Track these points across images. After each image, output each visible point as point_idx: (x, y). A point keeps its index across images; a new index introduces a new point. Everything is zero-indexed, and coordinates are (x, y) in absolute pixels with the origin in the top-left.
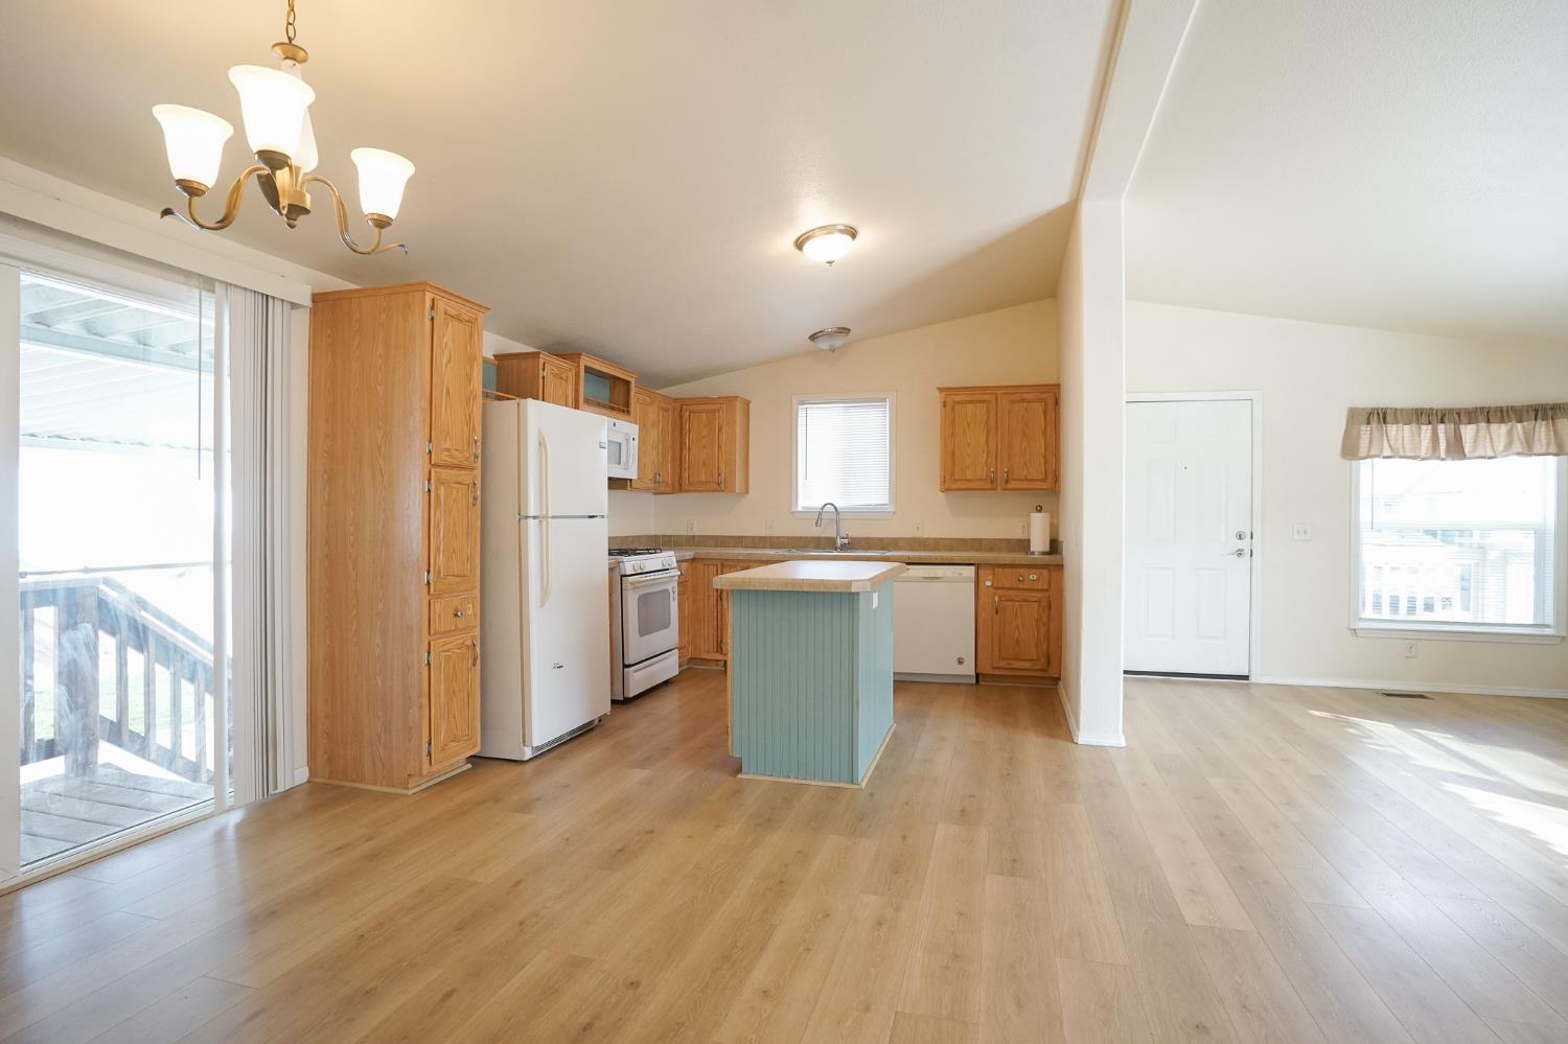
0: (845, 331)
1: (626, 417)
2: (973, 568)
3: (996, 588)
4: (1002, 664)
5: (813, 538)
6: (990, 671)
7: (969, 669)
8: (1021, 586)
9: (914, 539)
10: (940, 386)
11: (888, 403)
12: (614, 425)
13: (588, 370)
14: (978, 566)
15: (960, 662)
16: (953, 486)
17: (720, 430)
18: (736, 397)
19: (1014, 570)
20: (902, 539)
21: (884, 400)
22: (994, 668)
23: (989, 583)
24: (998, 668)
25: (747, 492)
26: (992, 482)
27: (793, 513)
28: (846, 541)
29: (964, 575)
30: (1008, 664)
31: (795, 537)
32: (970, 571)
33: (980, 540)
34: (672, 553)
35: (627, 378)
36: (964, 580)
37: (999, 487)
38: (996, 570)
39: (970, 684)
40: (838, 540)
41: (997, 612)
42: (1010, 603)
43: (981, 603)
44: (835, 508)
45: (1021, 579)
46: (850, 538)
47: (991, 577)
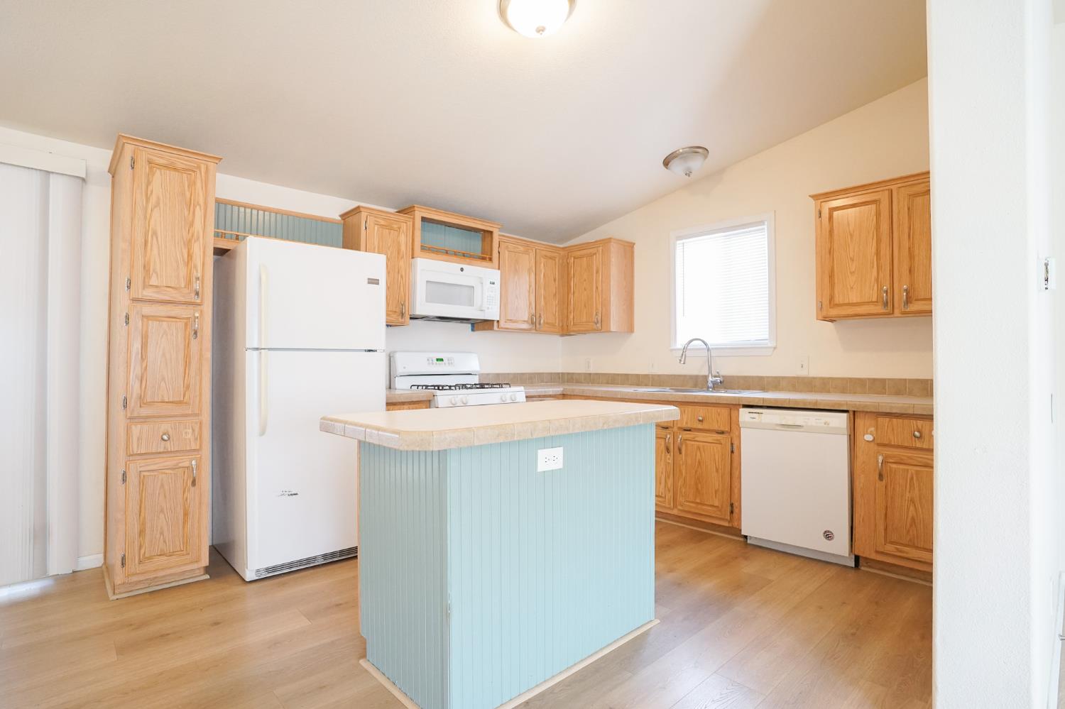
0: (699, 151)
1: (489, 264)
2: (845, 415)
3: (879, 445)
4: (890, 548)
5: (691, 377)
6: (874, 556)
7: (840, 547)
8: (919, 445)
9: (797, 378)
10: (812, 193)
11: (765, 227)
12: (462, 270)
13: (424, 219)
14: (854, 414)
15: (828, 535)
16: (834, 312)
17: (597, 272)
18: (610, 238)
19: (906, 421)
20: (783, 378)
21: (762, 223)
22: (877, 552)
23: (869, 437)
24: (882, 553)
25: (631, 329)
26: (886, 304)
27: (672, 350)
28: (718, 379)
29: (831, 425)
30: (898, 550)
31: (675, 375)
32: (841, 420)
33: (883, 381)
34: (522, 388)
35: (490, 229)
36: (835, 431)
37: (896, 311)
38: (881, 420)
39: (845, 566)
40: (710, 379)
41: (881, 477)
42: (901, 467)
43: (858, 463)
44: (706, 344)
45: (917, 434)
46: (723, 376)
47: (873, 429)
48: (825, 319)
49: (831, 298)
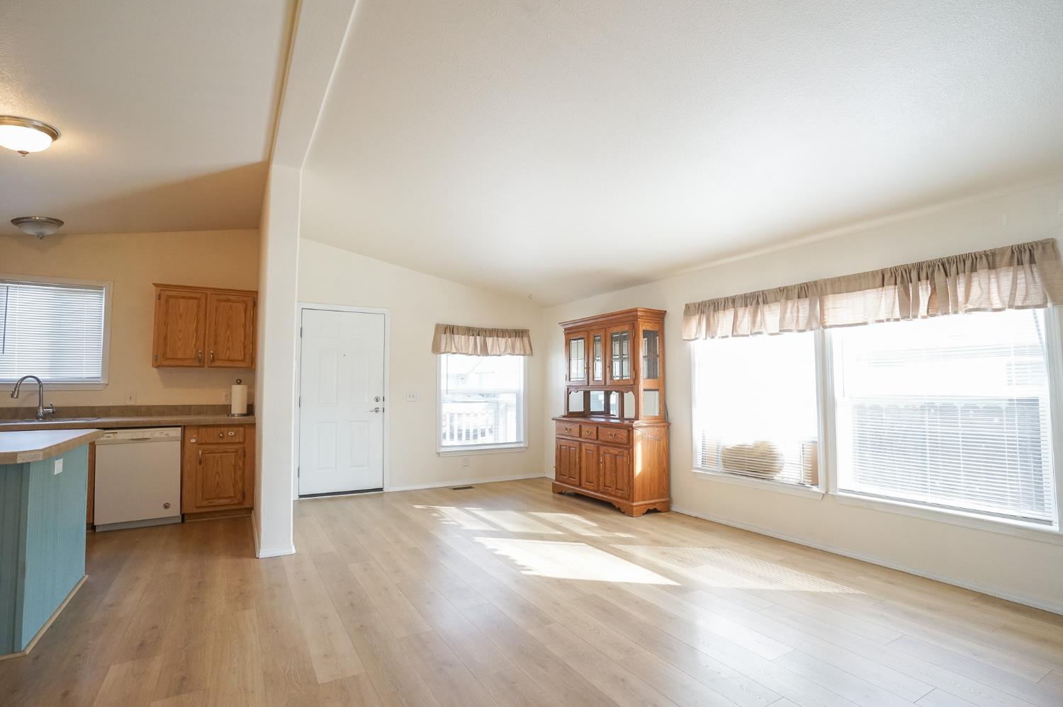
0: (56, 222)
2: (180, 428)
3: (199, 444)
4: (204, 503)
6: (194, 511)
7: (175, 511)
8: (221, 441)
9: (126, 407)
10: (156, 282)
11: (104, 291)
14: (184, 427)
15: (167, 506)
16: (164, 363)
19: (215, 429)
21: (101, 288)
22: (198, 508)
23: (193, 441)
24: (201, 507)
26: (200, 361)
28: (51, 411)
29: (172, 435)
30: (210, 503)
32: (177, 432)
36: (172, 439)
37: (206, 365)
38: (201, 430)
39: (176, 524)
40: (41, 411)
41: (200, 463)
42: (212, 455)
43: (186, 457)
44: (38, 380)
45: (221, 435)
46: (55, 408)
47: (195, 435)
48: (158, 367)
49: (165, 354)
